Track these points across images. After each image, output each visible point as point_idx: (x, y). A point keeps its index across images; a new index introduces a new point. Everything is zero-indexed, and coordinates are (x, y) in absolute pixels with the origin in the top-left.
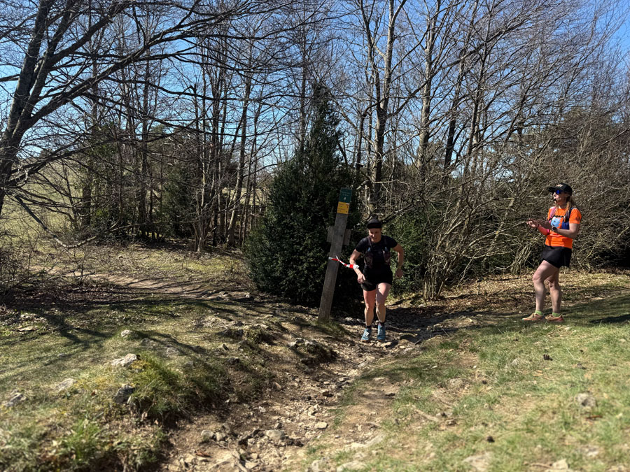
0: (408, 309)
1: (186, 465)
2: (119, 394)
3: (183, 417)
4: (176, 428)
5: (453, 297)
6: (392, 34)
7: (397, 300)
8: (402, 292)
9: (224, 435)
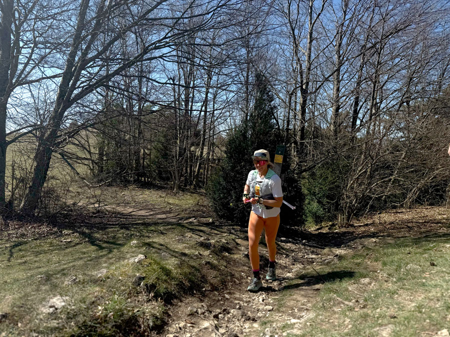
0: (327, 233)
1: (180, 328)
2: (135, 280)
3: (176, 298)
4: (172, 304)
5: (360, 224)
6: (311, 37)
7: (318, 227)
8: (321, 222)
9: (203, 311)
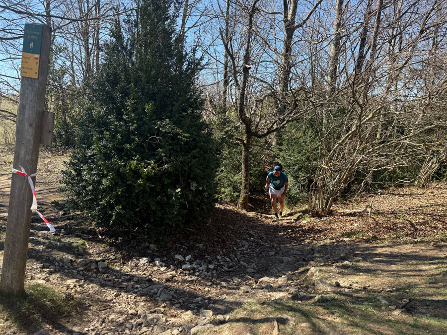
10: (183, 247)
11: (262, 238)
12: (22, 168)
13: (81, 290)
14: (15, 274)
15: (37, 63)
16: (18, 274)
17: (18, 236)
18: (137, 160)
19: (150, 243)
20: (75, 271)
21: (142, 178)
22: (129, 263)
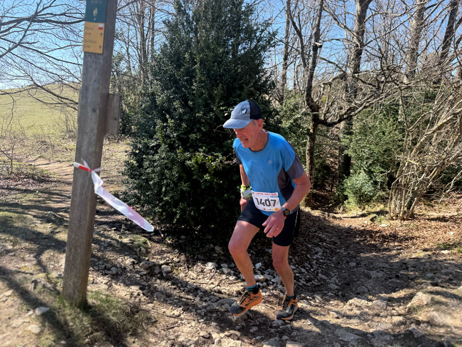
8: (367, 203)
10: (252, 251)
11: (335, 243)
12: (85, 162)
13: (145, 299)
14: (78, 283)
15: (101, 34)
16: (80, 283)
17: (81, 240)
18: (204, 152)
19: (215, 245)
20: (137, 275)
21: (209, 173)
22: (195, 267)
